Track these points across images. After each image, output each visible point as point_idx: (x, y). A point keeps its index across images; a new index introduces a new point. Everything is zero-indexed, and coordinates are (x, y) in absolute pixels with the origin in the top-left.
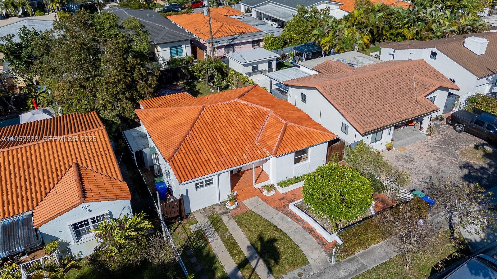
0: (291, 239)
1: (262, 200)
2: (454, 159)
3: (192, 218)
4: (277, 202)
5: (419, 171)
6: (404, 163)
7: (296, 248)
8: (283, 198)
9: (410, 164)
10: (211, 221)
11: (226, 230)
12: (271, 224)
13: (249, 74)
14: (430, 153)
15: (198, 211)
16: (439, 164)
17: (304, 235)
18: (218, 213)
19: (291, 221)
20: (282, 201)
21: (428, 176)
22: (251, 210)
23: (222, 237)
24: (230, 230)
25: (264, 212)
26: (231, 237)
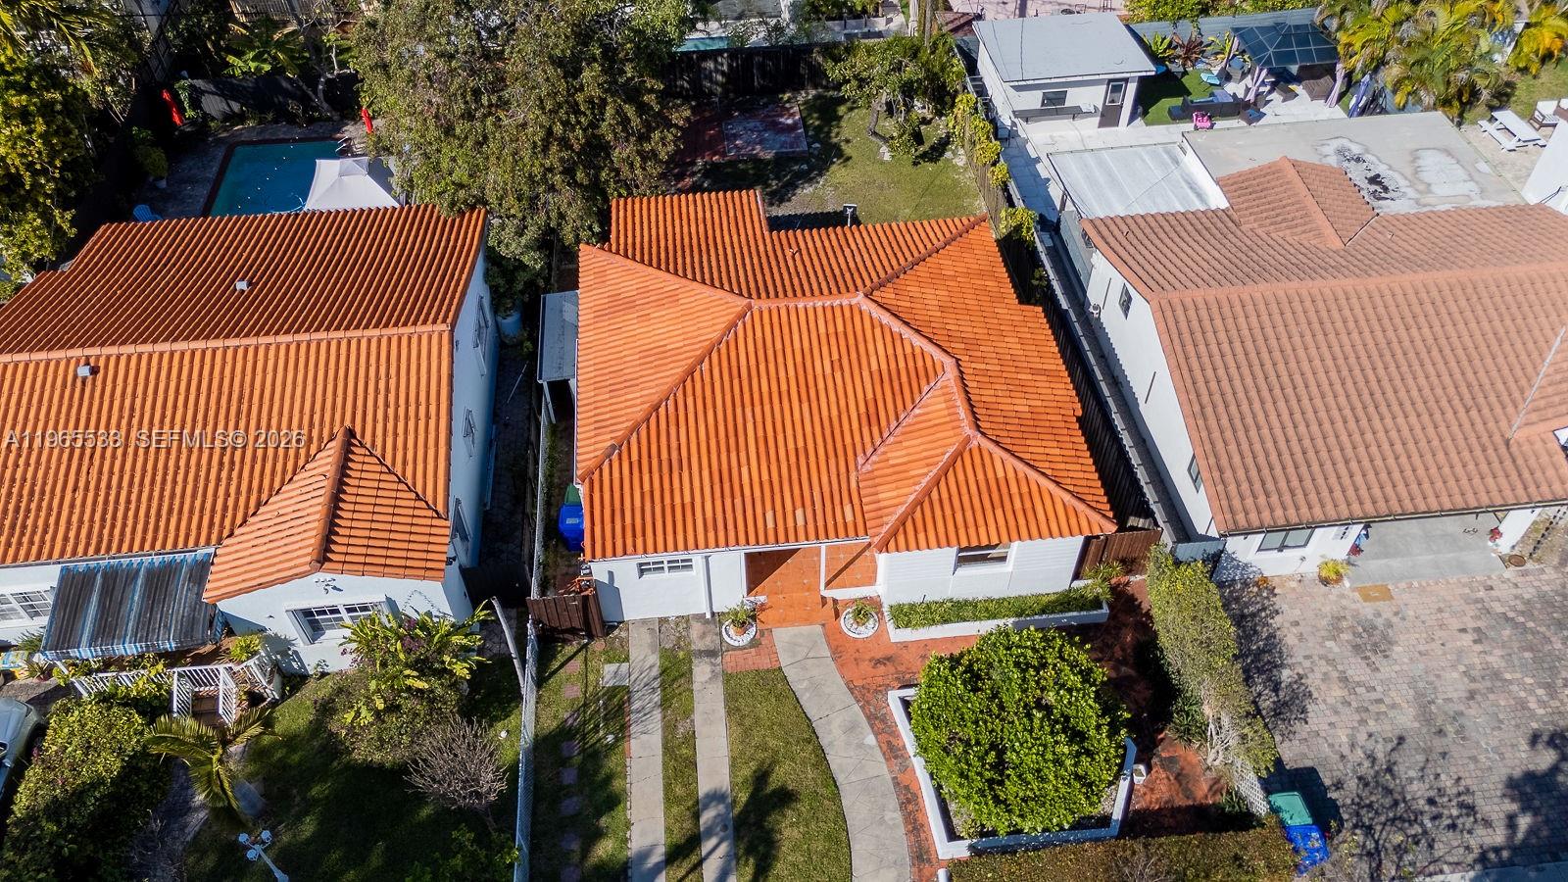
0: (840, 806)
1: (829, 644)
2: (1540, 692)
3: (622, 640)
4: (866, 667)
5: (1380, 701)
6: (1348, 651)
7: (838, 842)
8: (888, 659)
9: (1363, 663)
10: (661, 666)
11: (688, 713)
12: (812, 737)
13: (1027, 116)
14: (1467, 640)
15: (644, 622)
16: (1472, 695)
17: (883, 808)
18: (693, 647)
19: (871, 748)
20: (881, 669)
21: (1397, 732)
22: (780, 669)
23: (669, 728)
24: (698, 717)
25: (815, 687)
26: (690, 739)
